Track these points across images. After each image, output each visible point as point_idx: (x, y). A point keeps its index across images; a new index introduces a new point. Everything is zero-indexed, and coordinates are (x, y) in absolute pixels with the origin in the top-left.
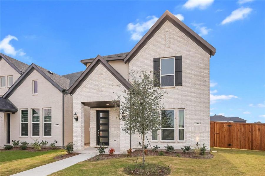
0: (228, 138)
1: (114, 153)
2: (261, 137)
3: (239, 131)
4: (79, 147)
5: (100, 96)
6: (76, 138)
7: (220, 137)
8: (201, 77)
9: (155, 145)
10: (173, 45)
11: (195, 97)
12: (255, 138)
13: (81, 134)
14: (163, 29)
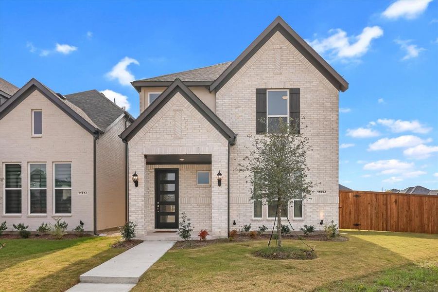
0: (355, 215)
1: (208, 238)
2: (398, 212)
3: (369, 204)
4: (141, 231)
5: (179, 146)
6: (135, 216)
7: (344, 213)
8: (326, 123)
9: (261, 225)
10: (286, 71)
11: (319, 152)
12: (391, 214)
13: (143, 207)
14: (271, 44)
